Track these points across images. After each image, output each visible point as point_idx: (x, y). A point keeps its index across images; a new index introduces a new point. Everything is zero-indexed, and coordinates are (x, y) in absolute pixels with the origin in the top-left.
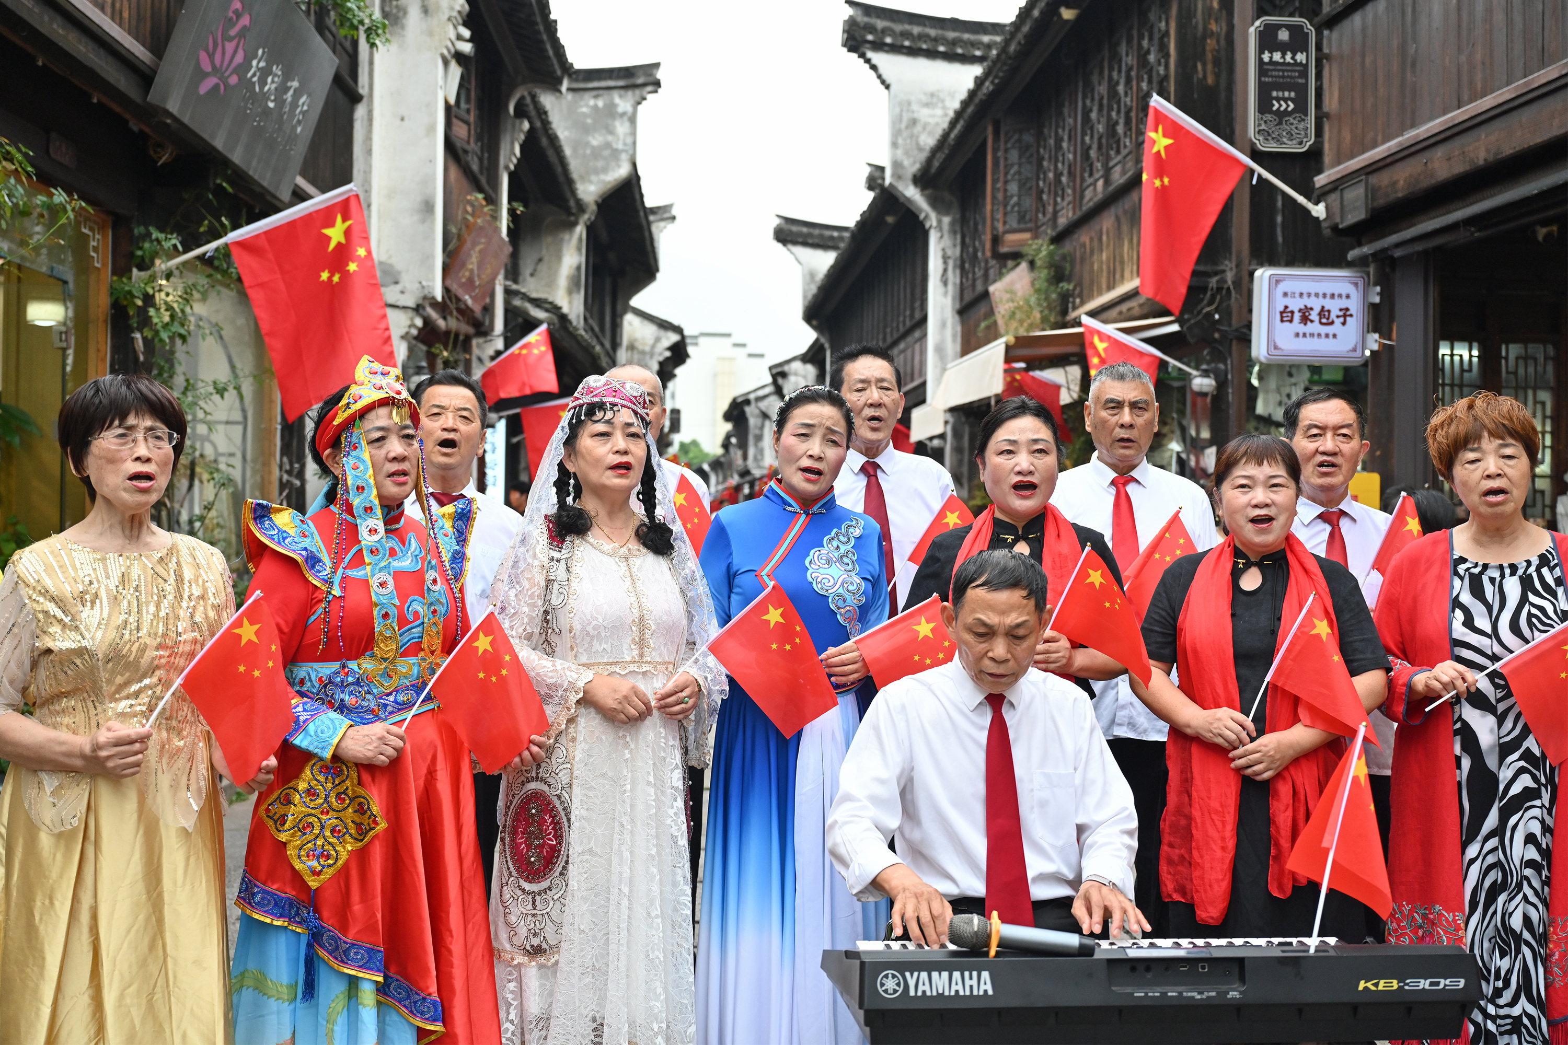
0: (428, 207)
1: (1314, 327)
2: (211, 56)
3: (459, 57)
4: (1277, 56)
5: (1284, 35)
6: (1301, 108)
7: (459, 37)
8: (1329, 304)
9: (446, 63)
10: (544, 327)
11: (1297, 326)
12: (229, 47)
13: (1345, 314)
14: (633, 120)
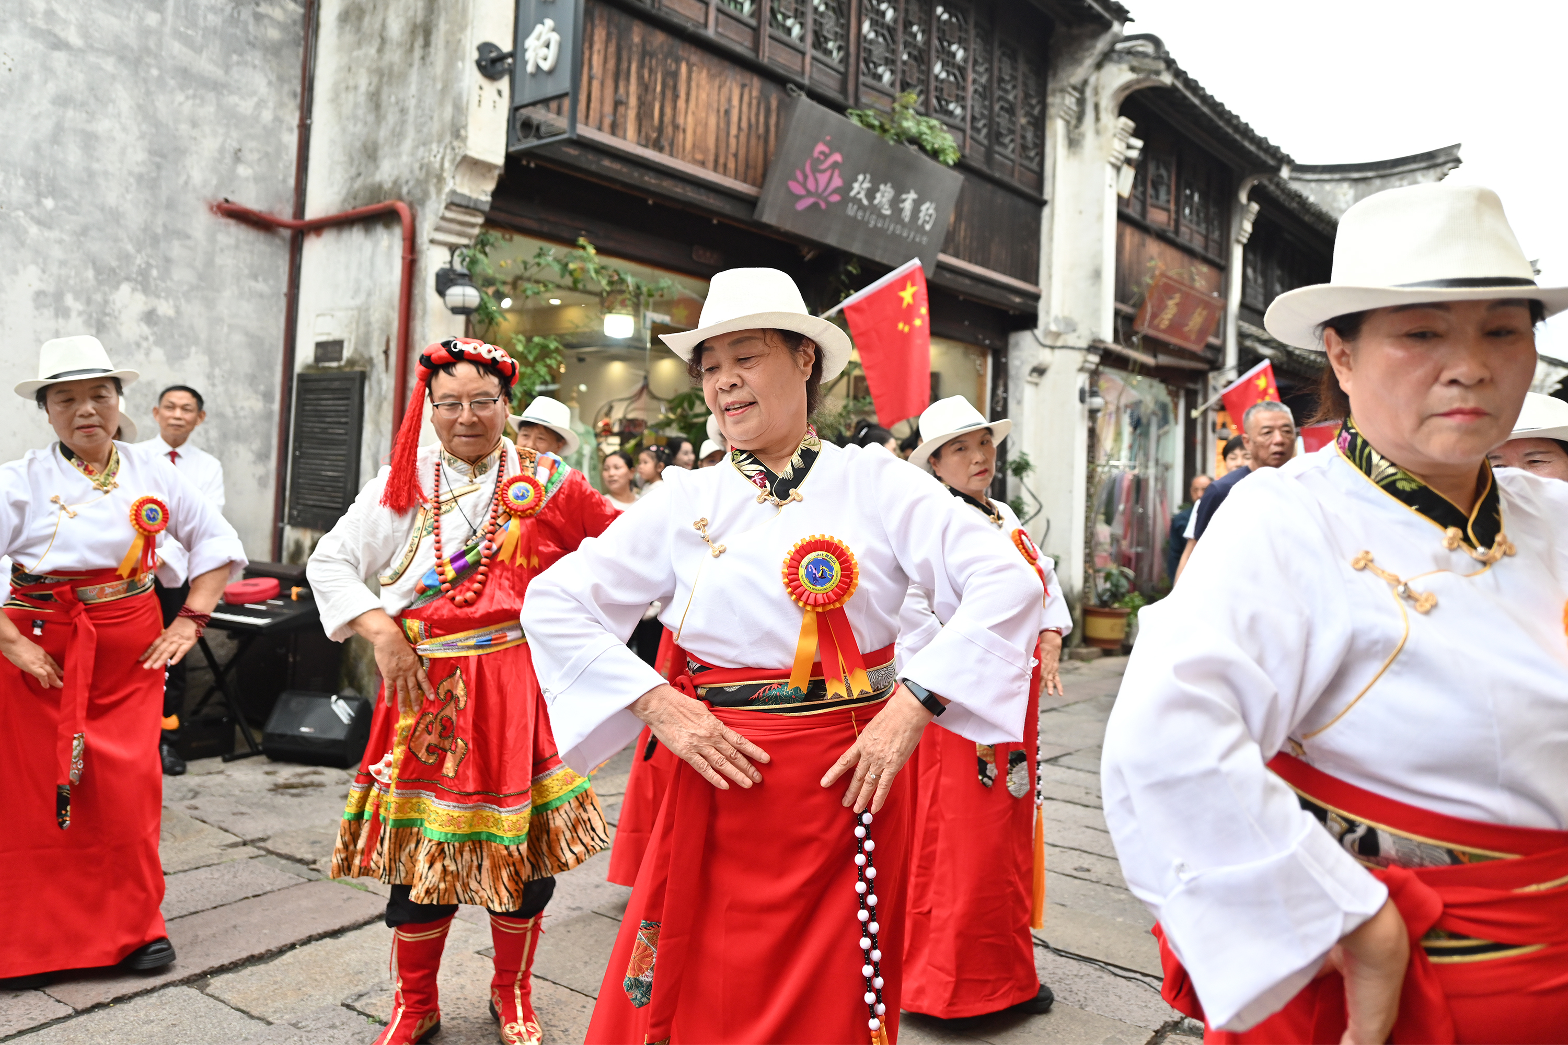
0: (1097, 274)
2: (804, 185)
3: (1128, 161)
7: (1129, 147)
9: (1118, 169)
10: (1266, 363)
12: (823, 179)
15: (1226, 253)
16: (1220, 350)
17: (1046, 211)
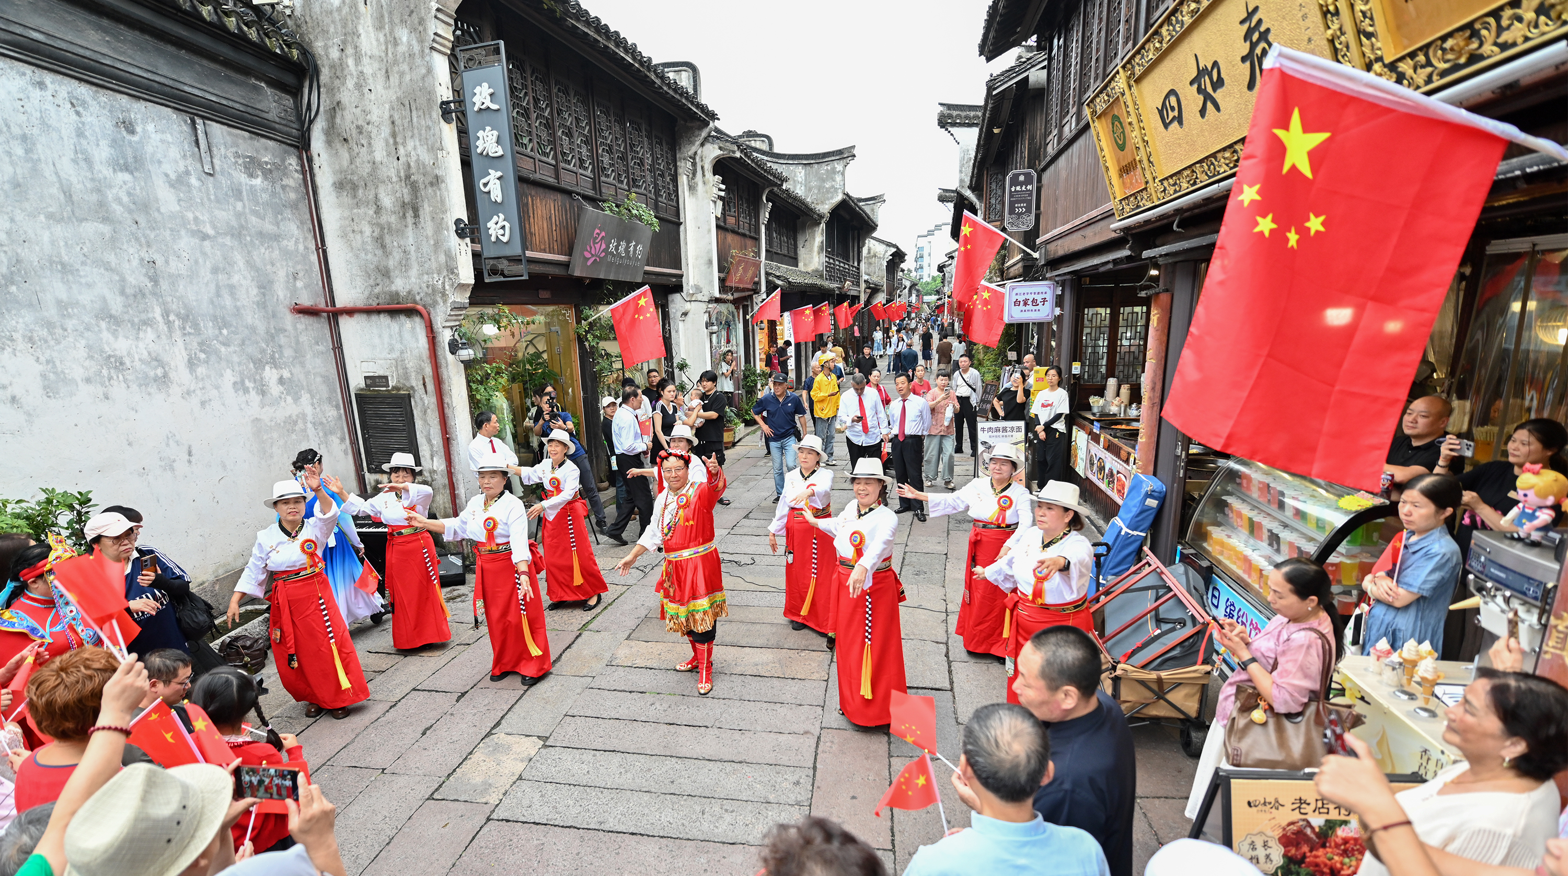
0: (710, 262)
1: (1030, 307)
3: (720, 198)
4: (1018, 188)
5: (1022, 178)
6: (1029, 210)
7: (720, 190)
8: (1036, 297)
9: (715, 202)
11: (1022, 307)
12: (597, 246)
13: (1044, 300)
14: (843, 174)
15: (758, 231)
16: (758, 283)
17: (682, 228)
